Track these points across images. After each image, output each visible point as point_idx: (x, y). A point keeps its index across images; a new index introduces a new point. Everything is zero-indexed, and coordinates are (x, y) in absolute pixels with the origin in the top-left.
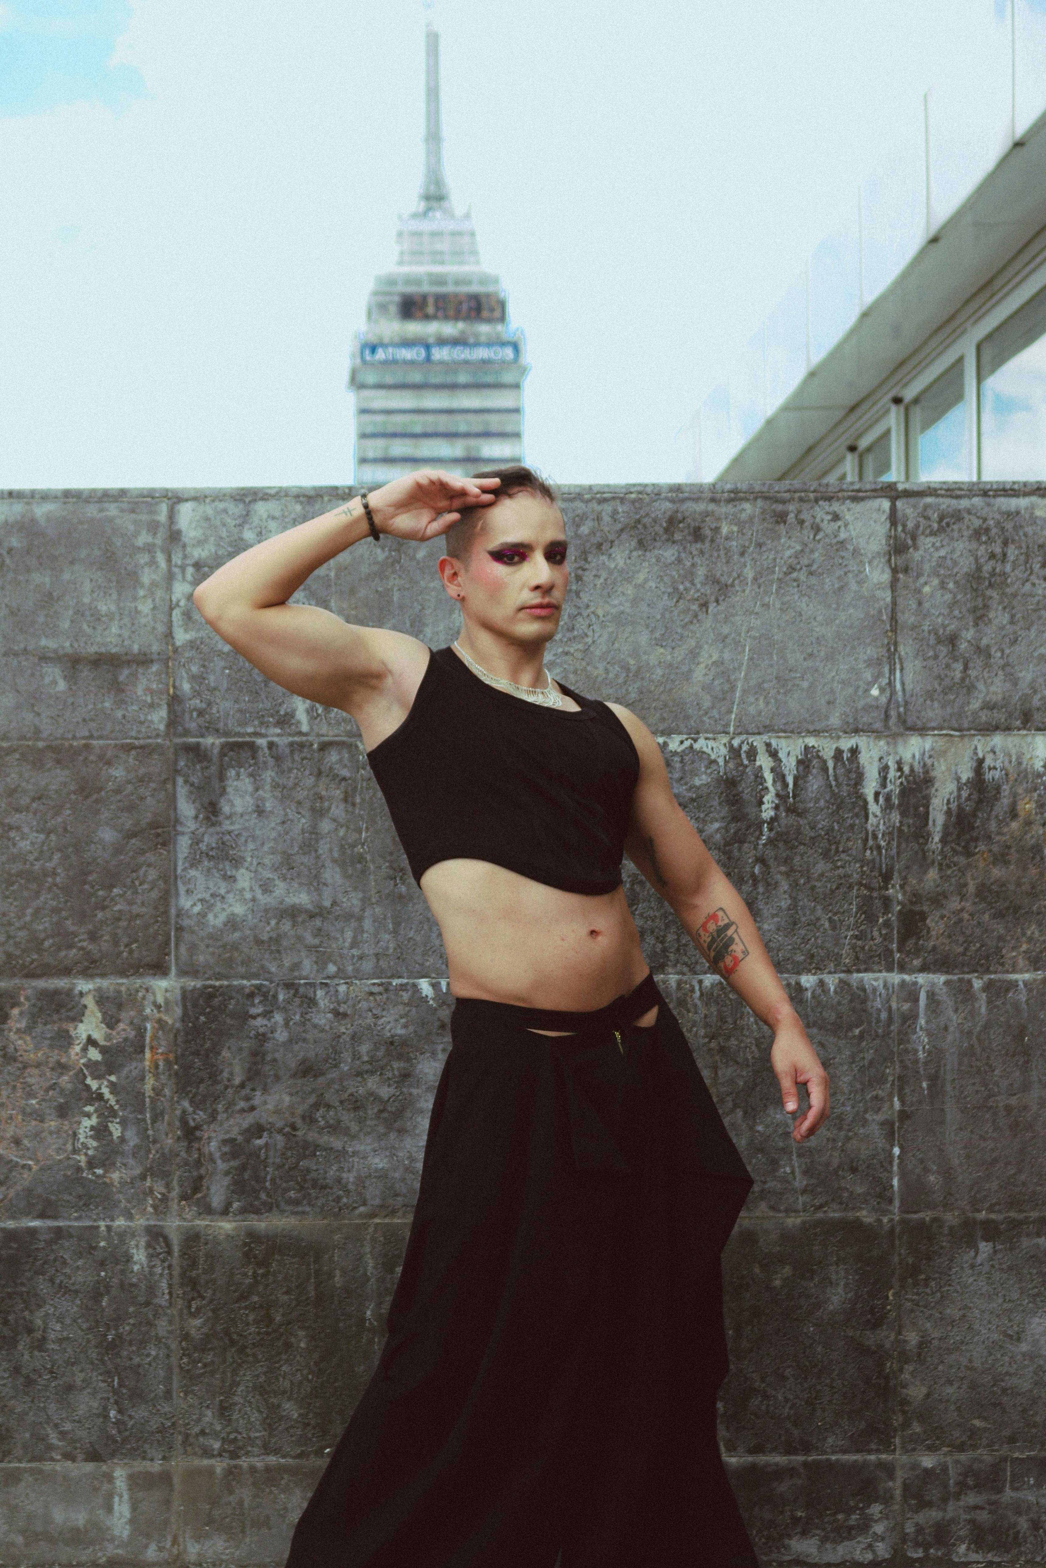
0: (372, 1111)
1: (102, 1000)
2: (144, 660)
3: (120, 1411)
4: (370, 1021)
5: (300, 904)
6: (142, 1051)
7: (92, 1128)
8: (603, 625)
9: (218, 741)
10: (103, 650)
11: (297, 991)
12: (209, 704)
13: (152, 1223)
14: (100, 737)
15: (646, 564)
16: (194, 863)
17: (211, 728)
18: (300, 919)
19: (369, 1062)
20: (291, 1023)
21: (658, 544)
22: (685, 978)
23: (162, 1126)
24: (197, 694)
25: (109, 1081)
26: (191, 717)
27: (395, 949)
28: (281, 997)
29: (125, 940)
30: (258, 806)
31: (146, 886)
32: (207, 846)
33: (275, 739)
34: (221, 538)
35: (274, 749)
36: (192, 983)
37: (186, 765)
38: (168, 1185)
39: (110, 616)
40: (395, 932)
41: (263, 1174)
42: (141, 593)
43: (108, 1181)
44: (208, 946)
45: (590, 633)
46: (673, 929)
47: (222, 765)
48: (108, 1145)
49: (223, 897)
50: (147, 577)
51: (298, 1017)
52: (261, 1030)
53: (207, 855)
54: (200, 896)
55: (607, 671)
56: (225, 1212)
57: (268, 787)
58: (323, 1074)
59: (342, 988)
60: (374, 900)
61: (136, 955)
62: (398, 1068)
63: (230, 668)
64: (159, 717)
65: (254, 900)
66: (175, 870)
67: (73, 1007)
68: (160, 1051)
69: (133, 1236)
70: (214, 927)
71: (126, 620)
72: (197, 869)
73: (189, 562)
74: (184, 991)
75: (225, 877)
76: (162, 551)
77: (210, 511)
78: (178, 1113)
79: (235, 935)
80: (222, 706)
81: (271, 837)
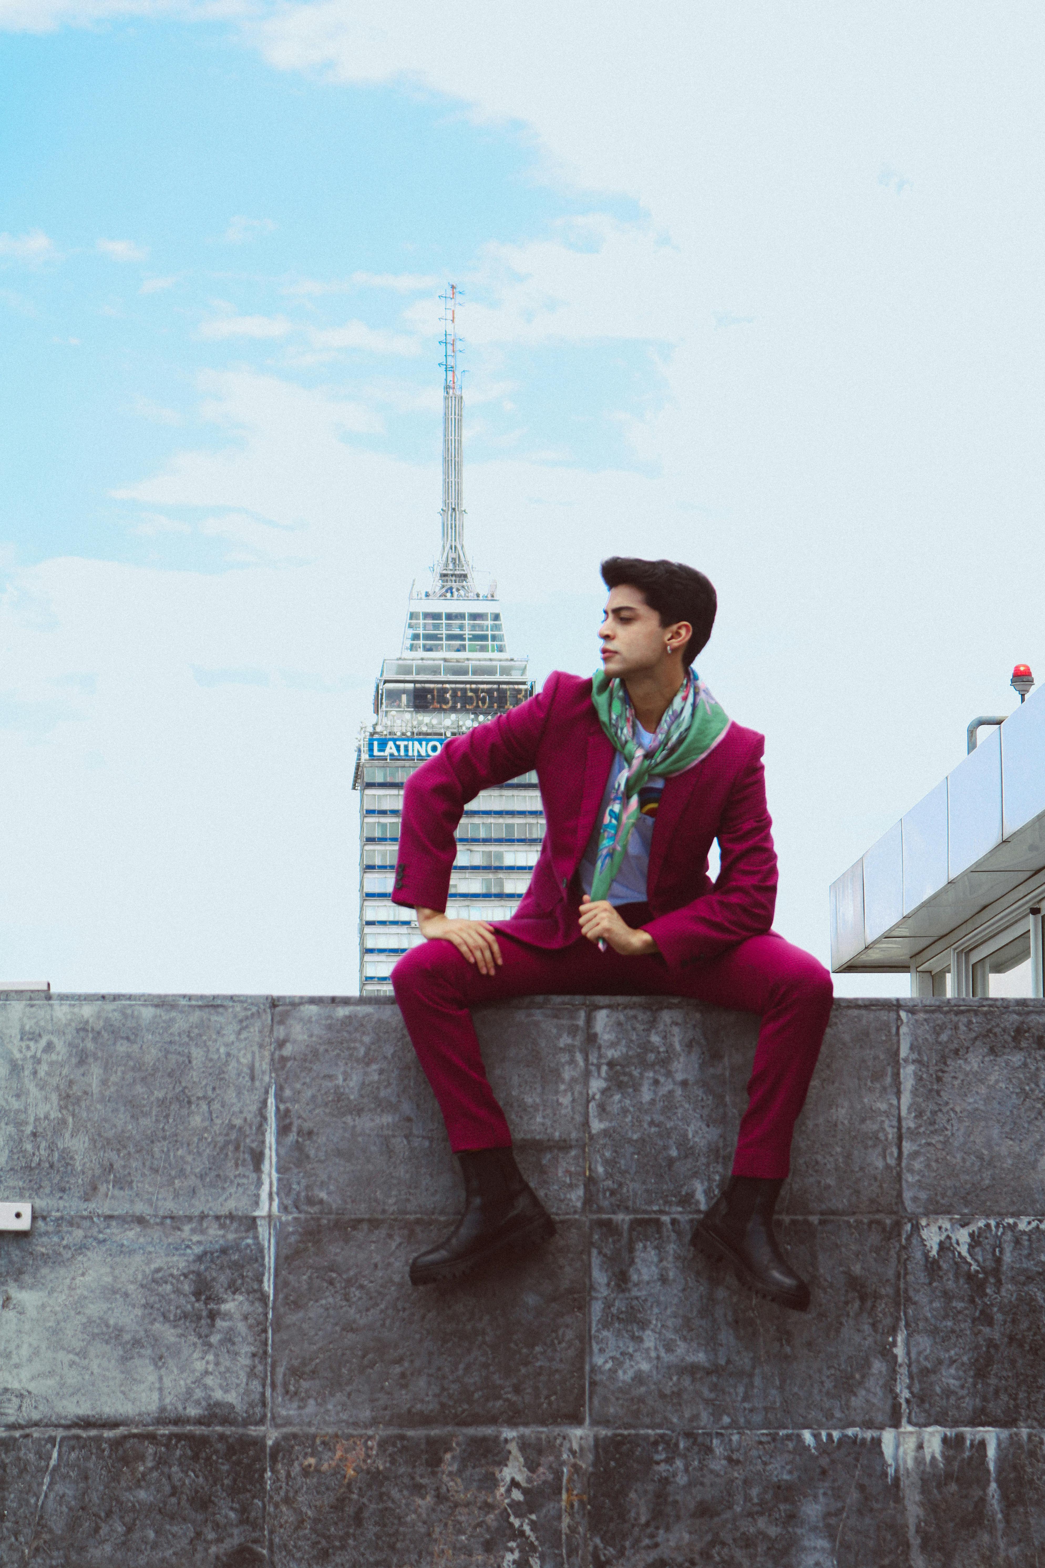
0: (761, 1548)
1: (524, 1446)
2: (564, 1146)
4: (760, 1467)
5: (699, 1362)
6: (560, 1493)
7: (514, 1562)
8: (960, 1120)
9: (628, 1218)
10: (529, 1136)
11: (695, 1440)
12: (621, 1185)
15: (996, 1068)
16: (606, 1325)
17: (621, 1206)
18: (698, 1376)
19: (760, 1505)
20: (691, 1469)
21: (1008, 1050)
22: (1034, 1431)
23: (576, 1561)
24: (609, 1175)
25: (530, 1519)
26: (605, 1197)
27: (782, 1403)
28: (682, 1445)
29: (545, 1392)
30: (662, 1275)
31: (564, 1345)
32: (618, 1310)
33: (678, 1216)
34: (632, 1041)
35: (676, 1225)
36: (604, 1432)
37: (600, 1239)
39: (535, 1107)
40: (781, 1388)
42: (562, 1087)
44: (618, 1399)
45: (949, 1127)
46: (1024, 1388)
47: (631, 1239)
49: (631, 1356)
50: (567, 1073)
51: (696, 1463)
52: (664, 1474)
53: (618, 1318)
54: (611, 1354)
55: (964, 1160)
57: (670, 1259)
58: (718, 1514)
59: (735, 1438)
60: (763, 1359)
61: (554, 1406)
62: (785, 1511)
63: (638, 1154)
64: (576, 1196)
65: (658, 1358)
66: (590, 1330)
67: (499, 1452)
68: (575, 1492)
70: (623, 1382)
71: (549, 1111)
72: (609, 1330)
73: (604, 1061)
74: (596, 1439)
75: (633, 1338)
76: (581, 1051)
77: (622, 1018)
78: (591, 1548)
79: (642, 1389)
80: (632, 1187)
81: (674, 1303)
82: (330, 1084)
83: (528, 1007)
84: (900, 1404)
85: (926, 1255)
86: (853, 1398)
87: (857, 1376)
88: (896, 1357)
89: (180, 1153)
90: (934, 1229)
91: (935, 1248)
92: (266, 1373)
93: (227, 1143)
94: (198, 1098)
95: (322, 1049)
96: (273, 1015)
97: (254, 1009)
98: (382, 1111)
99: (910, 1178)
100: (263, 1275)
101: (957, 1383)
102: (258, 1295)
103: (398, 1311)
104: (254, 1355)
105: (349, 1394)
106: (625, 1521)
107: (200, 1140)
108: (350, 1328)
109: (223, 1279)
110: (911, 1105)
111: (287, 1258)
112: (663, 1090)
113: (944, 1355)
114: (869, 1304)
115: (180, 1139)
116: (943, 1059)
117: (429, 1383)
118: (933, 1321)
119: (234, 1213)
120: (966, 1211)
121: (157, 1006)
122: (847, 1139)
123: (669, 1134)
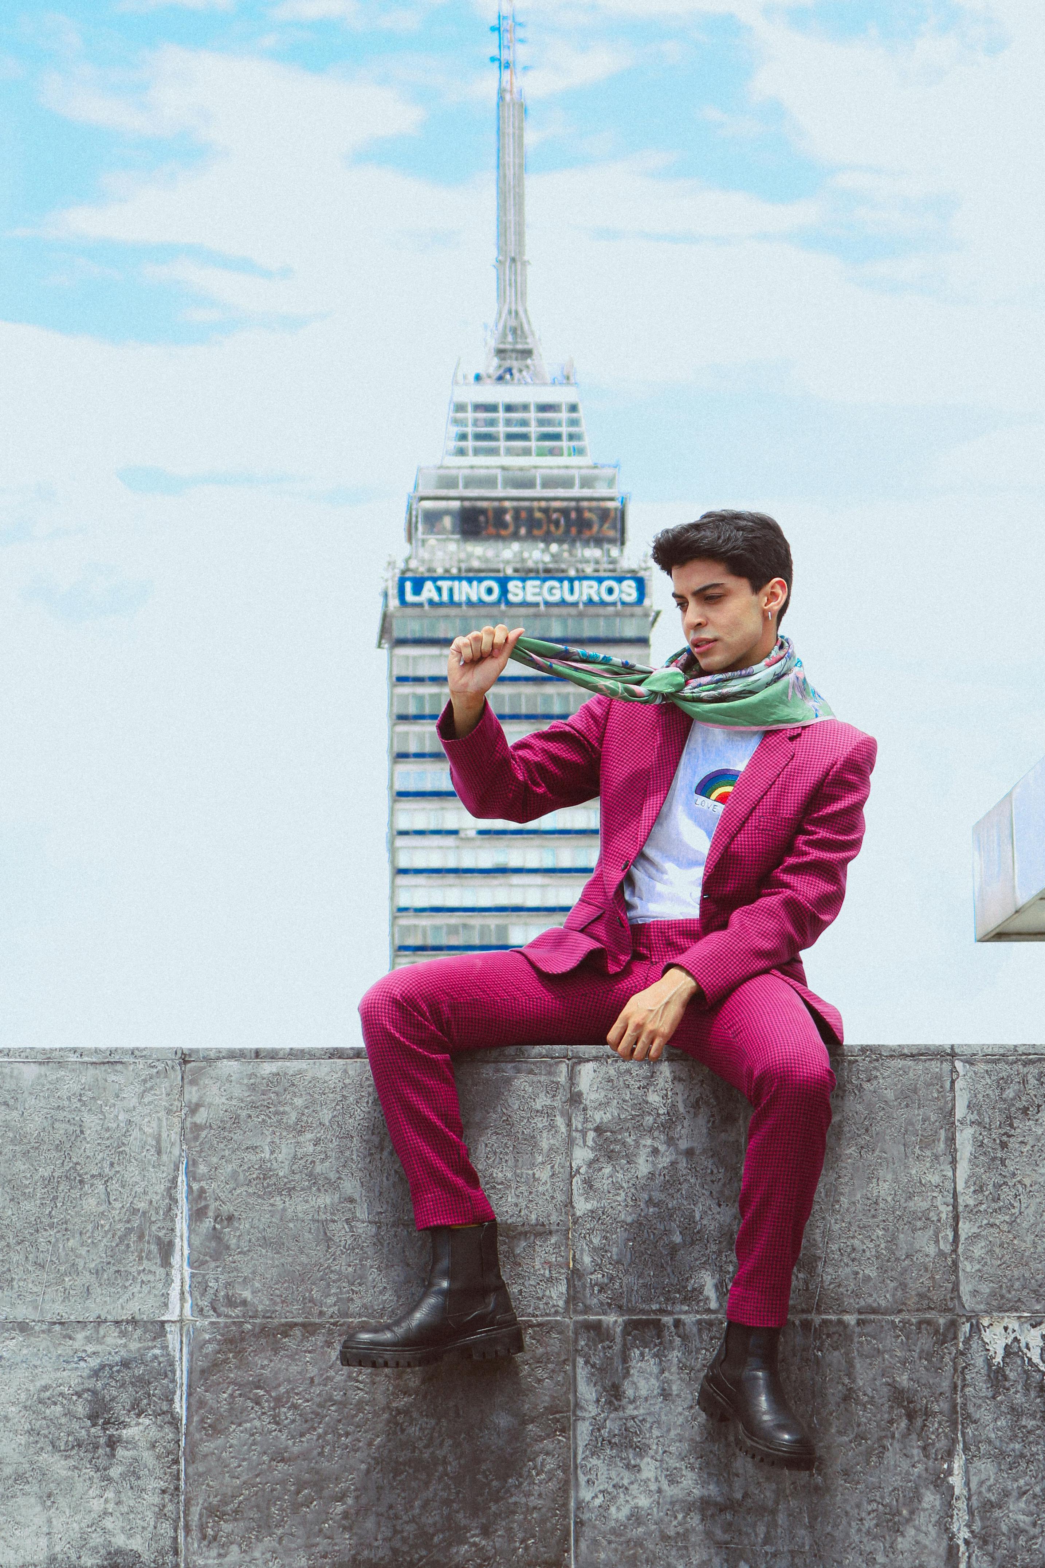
2: (541, 1231)
5: (709, 1496)
8: (1030, 1195)
9: (620, 1320)
12: (612, 1279)
16: (595, 1450)
17: (613, 1305)
18: (709, 1513)
24: (598, 1267)
26: (592, 1294)
27: (811, 1546)
29: (520, 1535)
30: (664, 1390)
31: (543, 1476)
32: (609, 1432)
33: (683, 1317)
34: (624, 1101)
35: (681, 1327)
37: (586, 1345)
39: (507, 1184)
40: (811, 1527)
44: (610, 1542)
45: (1016, 1204)
47: (624, 1345)
49: (627, 1489)
50: (545, 1142)
53: (610, 1442)
54: (601, 1488)
57: (674, 1369)
60: (788, 1492)
63: (634, 1240)
64: (558, 1293)
65: (660, 1491)
66: (575, 1458)
70: (617, 1521)
71: (523, 1188)
72: (599, 1458)
73: (589, 1125)
75: (628, 1466)
76: (562, 1115)
77: (612, 1072)
79: (640, 1529)
80: (625, 1281)
81: (679, 1423)
82: (253, 1158)
83: (496, 1061)
84: (958, 1546)
85: (989, 1362)
86: (900, 1539)
87: (905, 1512)
88: (952, 1488)
89: (71, 1243)
90: (998, 1329)
91: (1001, 1353)
92: (178, 1513)
93: (129, 1231)
94: (93, 1176)
95: (244, 1114)
96: (183, 1073)
97: (161, 1066)
98: (319, 1190)
99: (967, 1266)
100: (174, 1393)
101: (1028, 1519)
102: (168, 1418)
103: (340, 1436)
104: (164, 1492)
105: (281, 1539)
107: (97, 1227)
108: (280, 1457)
109: (125, 1398)
110: (970, 1177)
111: (203, 1372)
112: (665, 1161)
113: (1011, 1486)
114: (919, 1422)
115: (70, 1226)
116: (1009, 1120)
117: (378, 1524)
118: (998, 1444)
119: (138, 1317)
120: (1038, 1307)
121: (40, 1063)
122: (890, 1219)
123: (672, 1216)
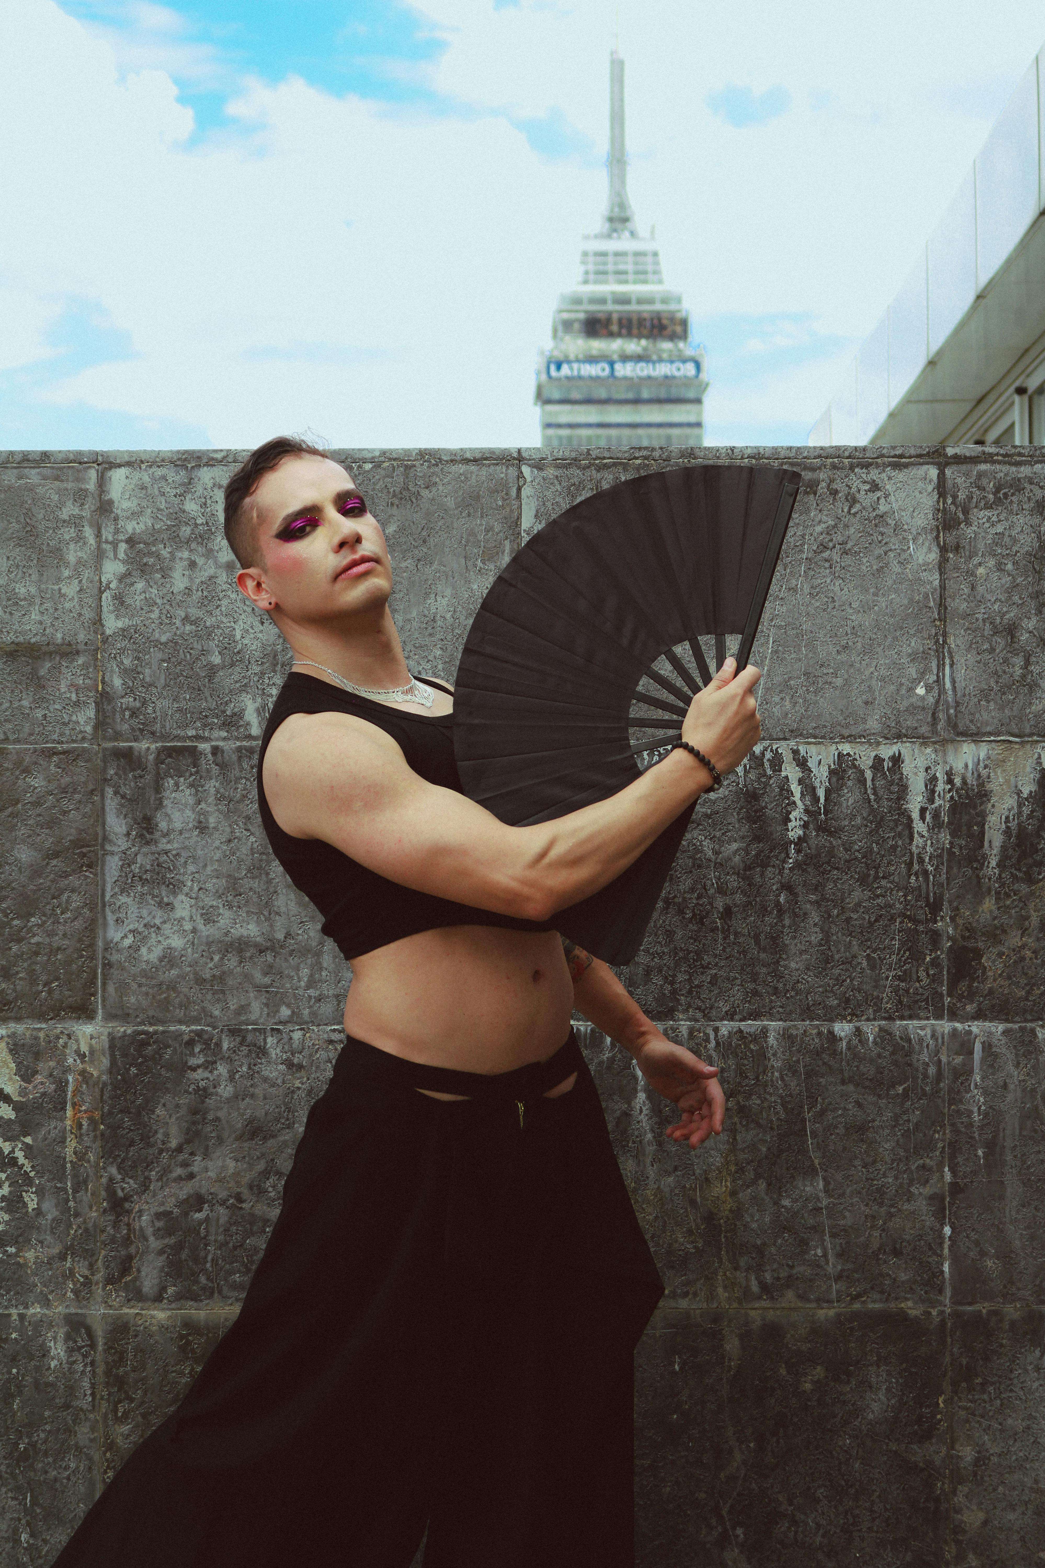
1: (16, 1048)
2: (68, 651)
3: (32, 1535)
5: (248, 936)
6: (64, 1109)
7: (4, 1198)
9: (153, 746)
10: (21, 639)
11: (244, 1038)
12: (144, 703)
13: (73, 1310)
14: (17, 741)
16: (125, 888)
17: (145, 731)
20: (237, 1076)
22: (697, 1025)
23: (85, 1197)
24: (130, 690)
25: (24, 1143)
26: (123, 719)
28: (225, 1046)
29: (44, 978)
30: (200, 822)
31: (69, 915)
32: (140, 868)
33: (221, 744)
34: (159, 510)
35: (219, 755)
36: (123, 1029)
37: (116, 774)
38: (91, 1266)
39: (30, 600)
41: (202, 1254)
42: (66, 573)
43: (21, 1261)
46: (684, 968)
47: (158, 774)
48: (23, 1218)
49: (158, 928)
50: (72, 555)
51: (245, 1069)
52: (202, 1084)
53: (140, 878)
54: (131, 927)
56: (158, 1298)
57: (211, 800)
58: (274, 1136)
59: (297, 1035)
61: (56, 995)
63: (168, 661)
64: (86, 717)
65: (194, 931)
66: (103, 896)
68: (84, 1108)
69: (51, 1325)
70: (147, 962)
71: (48, 605)
72: (128, 896)
73: (122, 537)
74: (112, 1038)
75: (161, 905)
76: (91, 525)
77: (146, 478)
78: (104, 1180)
79: (172, 972)
80: (159, 705)
81: (215, 858)
83: (19, 467)
106: (149, 1145)
112: (205, 575)
122: (449, 637)
123: (210, 635)
